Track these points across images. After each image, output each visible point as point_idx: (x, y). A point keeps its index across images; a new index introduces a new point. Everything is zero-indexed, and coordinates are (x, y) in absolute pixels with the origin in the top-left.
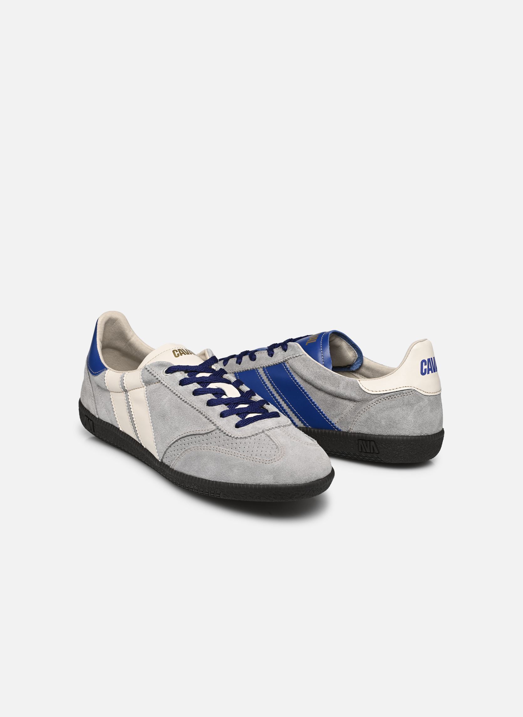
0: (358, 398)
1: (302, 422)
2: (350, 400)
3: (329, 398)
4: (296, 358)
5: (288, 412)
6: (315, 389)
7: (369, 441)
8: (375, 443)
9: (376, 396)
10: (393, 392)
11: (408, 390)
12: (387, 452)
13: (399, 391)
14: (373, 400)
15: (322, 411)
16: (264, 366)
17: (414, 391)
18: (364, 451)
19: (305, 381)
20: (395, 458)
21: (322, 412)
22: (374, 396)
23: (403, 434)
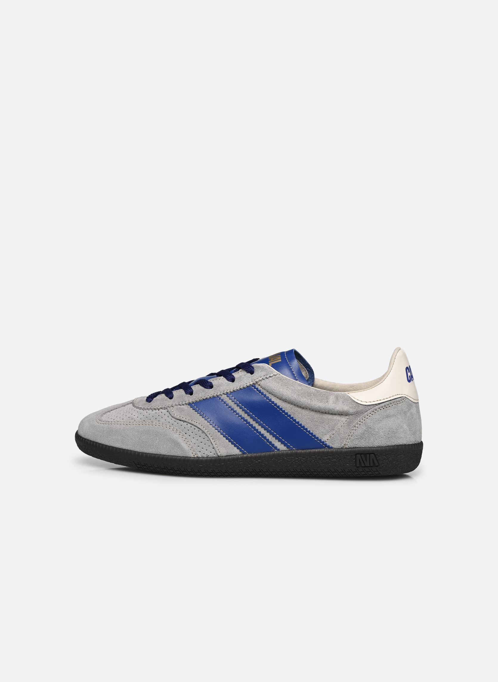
0: (351, 411)
1: (285, 445)
2: (341, 414)
3: (317, 416)
4: (271, 378)
5: (267, 437)
6: (297, 409)
7: (368, 454)
8: (375, 456)
9: (371, 407)
10: (387, 401)
11: (400, 397)
12: (387, 464)
13: (393, 400)
14: (369, 411)
15: (308, 430)
16: (228, 391)
17: (406, 399)
18: (363, 465)
19: (285, 401)
20: (395, 469)
21: (310, 431)
22: (369, 407)
23: (401, 444)
